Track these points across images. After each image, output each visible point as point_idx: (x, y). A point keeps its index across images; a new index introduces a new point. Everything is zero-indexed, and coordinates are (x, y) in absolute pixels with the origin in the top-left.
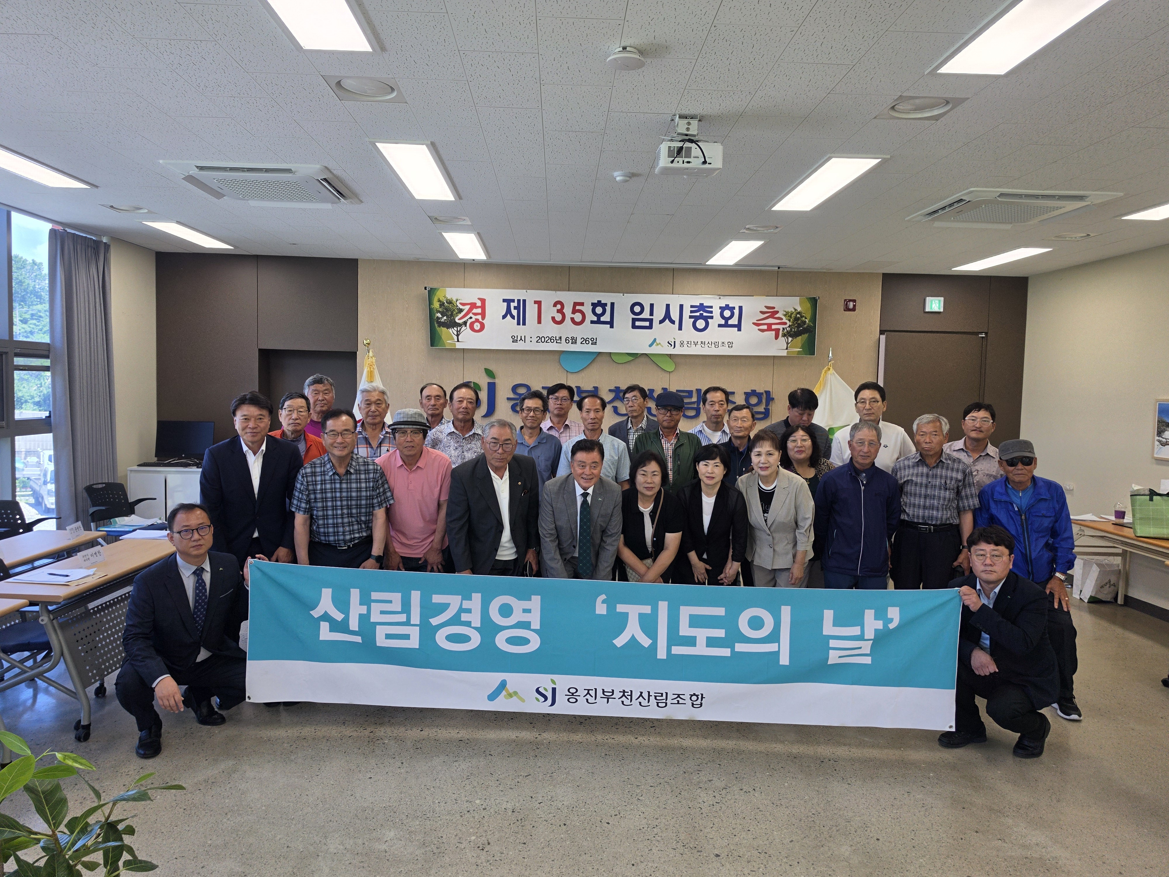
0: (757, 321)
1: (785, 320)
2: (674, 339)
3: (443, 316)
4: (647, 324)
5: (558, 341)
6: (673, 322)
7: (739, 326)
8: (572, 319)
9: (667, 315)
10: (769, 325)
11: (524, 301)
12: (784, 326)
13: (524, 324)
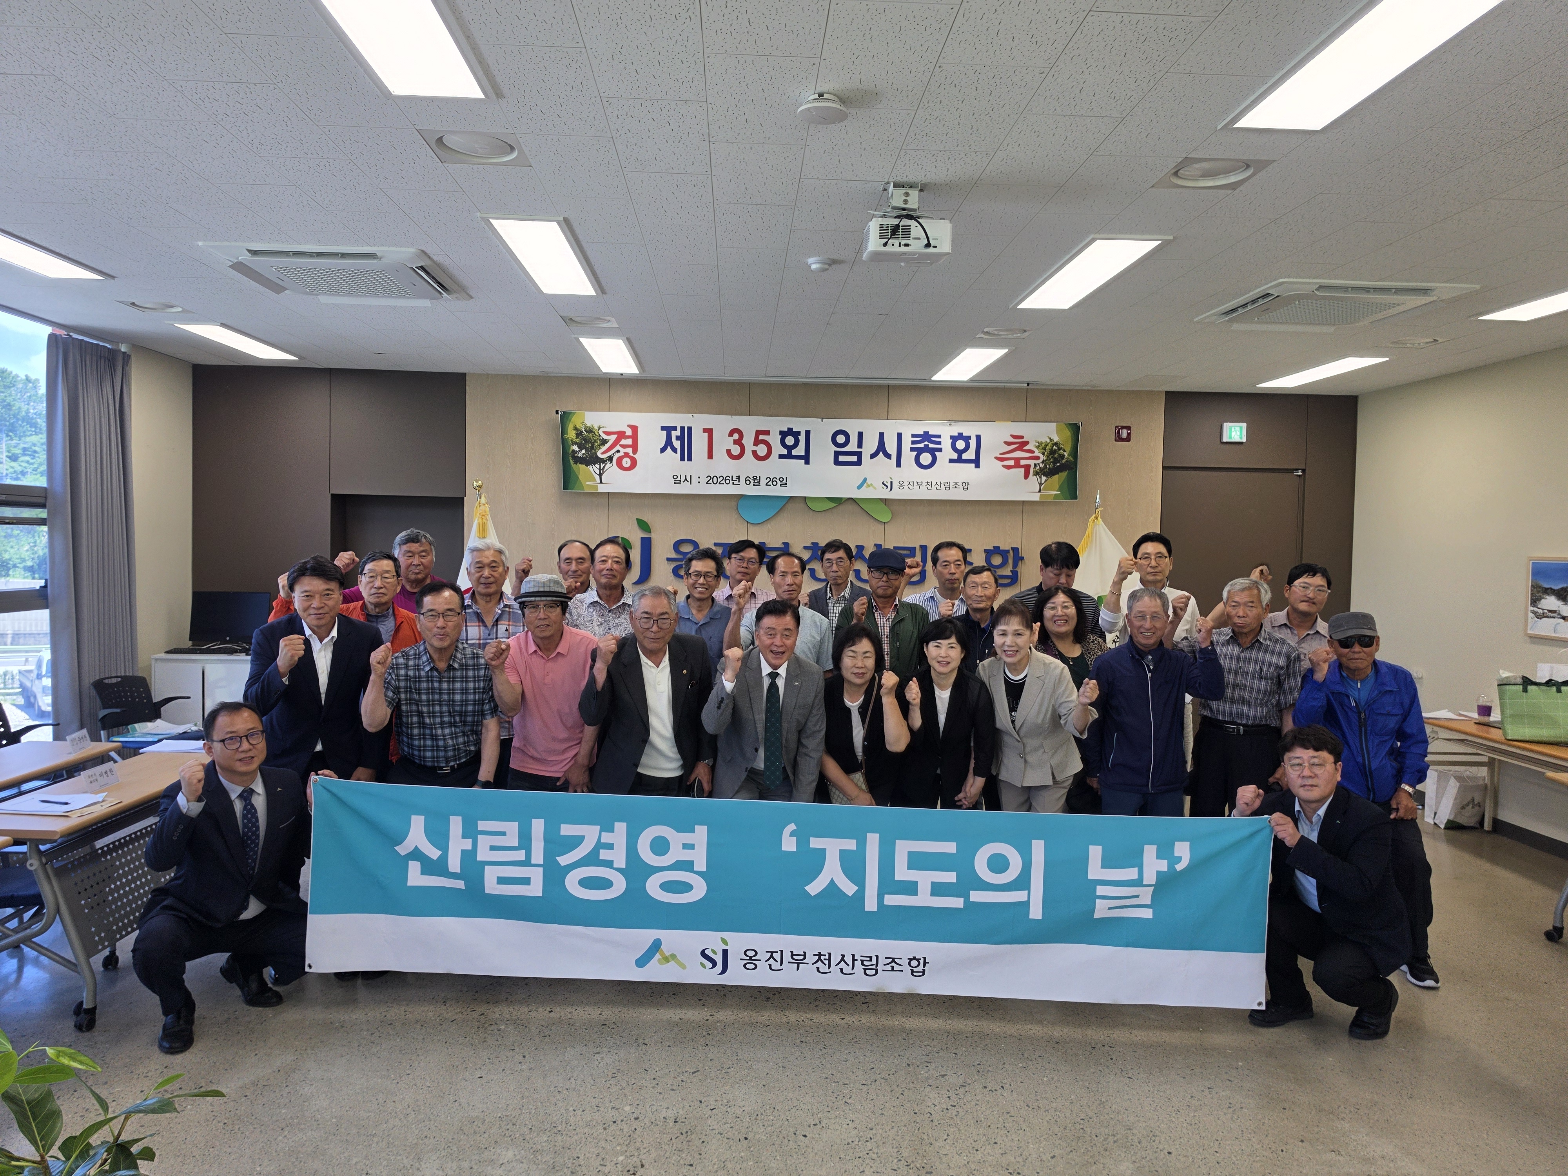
0: (1000, 454)
1: (1037, 453)
2: (891, 478)
3: (581, 449)
4: (854, 459)
5: (735, 482)
6: (889, 456)
7: (976, 462)
8: (755, 453)
9: (881, 448)
10: (1017, 460)
11: (690, 429)
12: (1037, 462)
13: (690, 459)
